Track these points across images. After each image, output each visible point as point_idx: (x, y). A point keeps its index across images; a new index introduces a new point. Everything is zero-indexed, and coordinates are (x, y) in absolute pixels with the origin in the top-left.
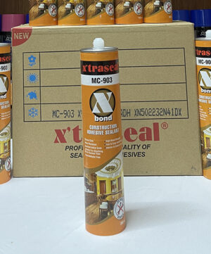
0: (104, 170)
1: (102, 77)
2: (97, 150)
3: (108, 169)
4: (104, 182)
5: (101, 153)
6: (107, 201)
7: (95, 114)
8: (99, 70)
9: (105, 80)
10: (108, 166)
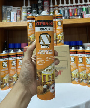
0: (45, 70)
1: (45, 27)
2: (42, 61)
3: (47, 70)
4: (45, 76)
5: (44, 63)
6: (47, 85)
7: (41, 45)
8: (43, 24)
9: (46, 29)
10: (47, 69)
